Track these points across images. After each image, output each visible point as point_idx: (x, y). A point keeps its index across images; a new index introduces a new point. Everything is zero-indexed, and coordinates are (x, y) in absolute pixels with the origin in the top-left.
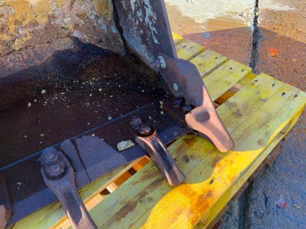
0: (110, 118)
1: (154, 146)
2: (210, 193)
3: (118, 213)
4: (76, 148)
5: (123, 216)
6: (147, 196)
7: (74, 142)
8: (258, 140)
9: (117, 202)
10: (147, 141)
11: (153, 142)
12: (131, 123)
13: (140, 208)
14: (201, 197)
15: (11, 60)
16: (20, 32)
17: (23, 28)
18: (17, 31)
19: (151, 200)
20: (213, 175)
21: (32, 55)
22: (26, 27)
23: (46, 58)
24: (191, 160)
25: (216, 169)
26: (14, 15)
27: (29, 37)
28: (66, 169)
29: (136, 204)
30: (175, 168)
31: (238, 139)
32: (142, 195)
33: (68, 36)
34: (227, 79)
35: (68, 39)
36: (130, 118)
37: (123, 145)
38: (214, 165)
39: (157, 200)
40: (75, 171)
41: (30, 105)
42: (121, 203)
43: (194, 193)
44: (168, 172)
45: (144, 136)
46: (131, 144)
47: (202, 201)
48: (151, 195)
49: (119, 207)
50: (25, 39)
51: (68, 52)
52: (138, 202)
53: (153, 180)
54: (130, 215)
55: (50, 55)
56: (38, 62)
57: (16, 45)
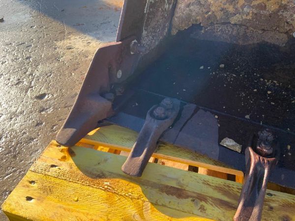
0: (247, 117)
1: (255, 169)
3: (167, 187)
4: (193, 115)
5: (168, 193)
6: (203, 203)
7: (196, 111)
9: (177, 179)
10: (254, 158)
11: (259, 164)
12: (259, 133)
13: (187, 203)
15: (221, 30)
16: (245, 9)
17: (250, 6)
18: (243, 7)
19: (202, 209)
21: (241, 34)
22: (252, 7)
23: (250, 42)
27: (249, 17)
28: (167, 117)
29: (187, 197)
30: (256, 210)
32: (201, 198)
33: (287, 33)
35: (285, 36)
36: (262, 128)
37: (229, 143)
39: (207, 216)
40: (172, 126)
41: (202, 67)
42: (179, 183)
44: (244, 205)
48: (208, 206)
49: (173, 184)
50: (244, 17)
51: (275, 48)
52: (190, 199)
53: (226, 199)
54: (174, 199)
55: (255, 41)
56: (241, 42)
57: (234, 20)
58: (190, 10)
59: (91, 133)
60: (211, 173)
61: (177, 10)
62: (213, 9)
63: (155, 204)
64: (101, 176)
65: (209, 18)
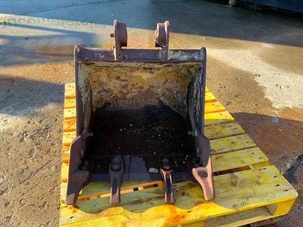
0: (155, 153)
1: (166, 177)
2: (183, 217)
3: (133, 202)
4: (130, 161)
5: (135, 204)
6: (151, 201)
7: (131, 158)
8: (234, 204)
9: (136, 196)
10: (164, 173)
11: (167, 175)
12: (163, 160)
13: (145, 204)
14: (178, 216)
15: (123, 103)
16: (133, 90)
17: (135, 88)
18: (131, 89)
19: (152, 204)
20: (192, 209)
21: (134, 103)
22: (136, 88)
23: (141, 107)
24: (185, 196)
25: (196, 207)
26: (133, 82)
27: (136, 94)
28: (120, 169)
29: (144, 202)
30: (172, 194)
31: (222, 198)
32: (149, 199)
33: (157, 98)
34: (244, 160)
35: (157, 100)
36: (163, 157)
37: (152, 170)
38: (196, 204)
39: (155, 206)
40: (124, 172)
41: (121, 130)
42: (138, 198)
43: (176, 212)
44: (167, 194)
45: (164, 170)
46: (157, 171)
47: (177, 218)
48: (153, 202)
49: (136, 199)
50: (133, 94)
51: (154, 107)
52: (145, 202)
53: (159, 195)
54: (139, 205)
55: (143, 106)
56: (136, 108)
57: (128, 96)
58: (101, 95)
59: (80, 193)
60: (145, 187)
61: (93, 97)
62: (115, 93)
63: (132, 211)
64: (100, 211)
65: (114, 97)
